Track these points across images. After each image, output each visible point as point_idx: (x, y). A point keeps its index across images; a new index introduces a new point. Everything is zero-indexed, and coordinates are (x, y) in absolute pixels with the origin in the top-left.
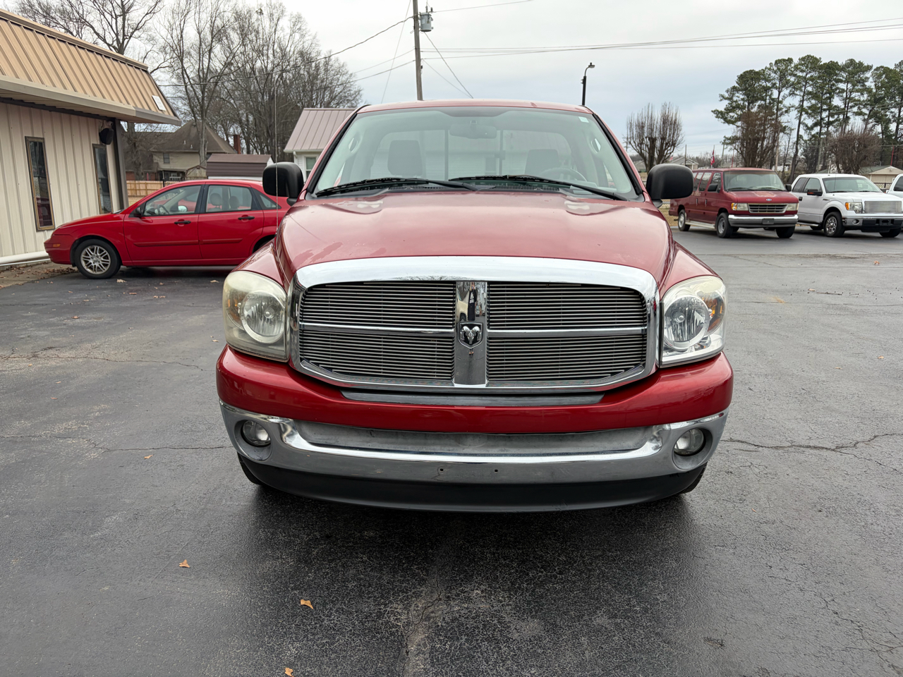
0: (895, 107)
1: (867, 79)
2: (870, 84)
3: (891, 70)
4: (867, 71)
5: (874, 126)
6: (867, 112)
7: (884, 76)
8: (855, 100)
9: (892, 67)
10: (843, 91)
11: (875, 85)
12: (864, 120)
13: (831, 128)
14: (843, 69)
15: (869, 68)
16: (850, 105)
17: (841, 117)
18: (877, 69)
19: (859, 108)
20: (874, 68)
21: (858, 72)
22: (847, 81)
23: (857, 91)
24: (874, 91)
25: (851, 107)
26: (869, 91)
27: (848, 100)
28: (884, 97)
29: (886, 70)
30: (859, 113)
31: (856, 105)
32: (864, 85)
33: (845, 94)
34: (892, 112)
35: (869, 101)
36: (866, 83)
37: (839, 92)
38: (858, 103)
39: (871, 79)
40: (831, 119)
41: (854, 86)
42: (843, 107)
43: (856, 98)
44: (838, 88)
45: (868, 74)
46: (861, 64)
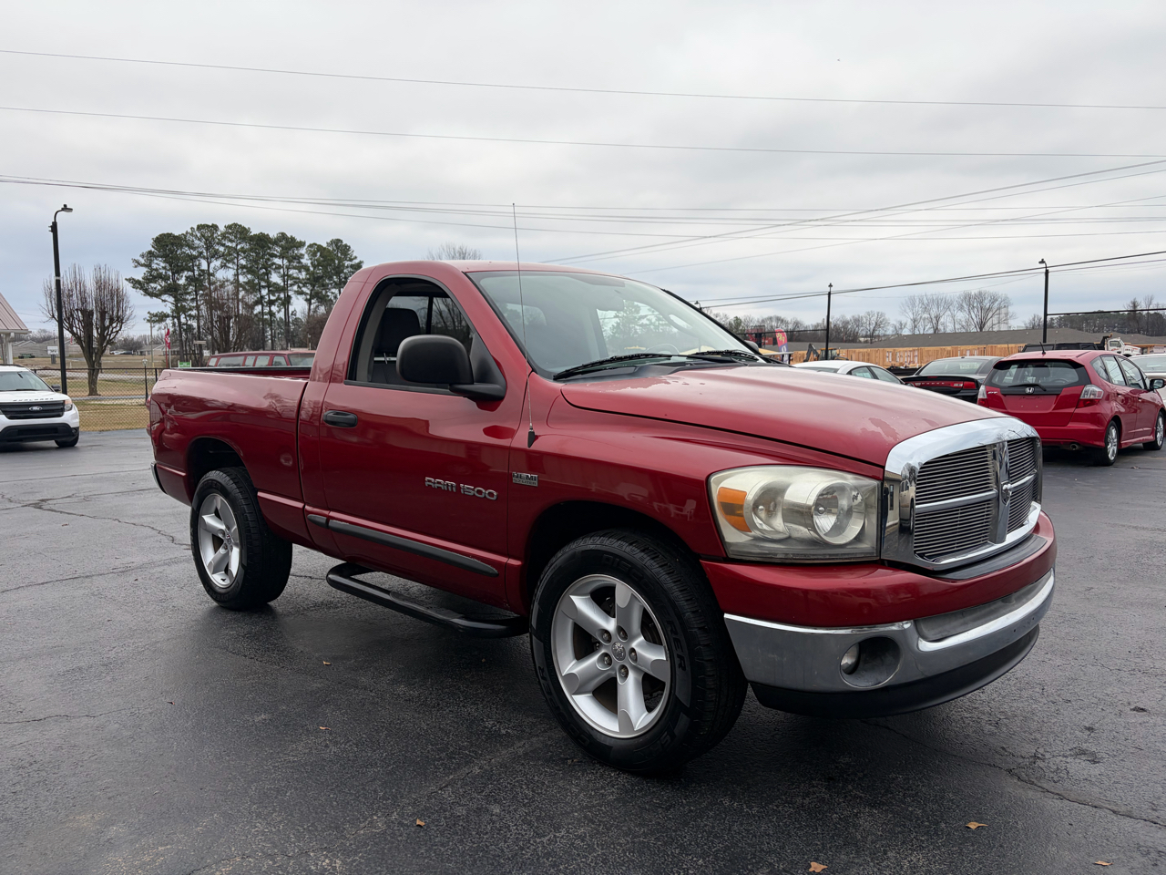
0: (335, 287)
1: (302, 255)
2: (306, 261)
3: (325, 248)
4: (300, 247)
5: (317, 306)
6: (309, 292)
7: (319, 254)
8: (294, 278)
9: (325, 245)
10: (279, 267)
11: (312, 263)
12: (306, 300)
13: (274, 309)
14: (276, 242)
15: (302, 244)
16: (289, 282)
17: (282, 295)
18: (311, 246)
19: (299, 287)
20: (307, 244)
21: (292, 247)
22: (282, 256)
23: (294, 268)
24: (312, 269)
25: (291, 285)
26: (307, 269)
27: (285, 277)
28: (322, 277)
29: (320, 248)
30: (301, 293)
31: (296, 283)
32: (299, 262)
33: (282, 270)
34: (332, 293)
35: (308, 279)
36: (302, 260)
37: (276, 268)
38: (297, 281)
39: (306, 256)
40: (272, 298)
41: (289, 261)
42: (282, 284)
43: (295, 275)
44: (274, 264)
45: (303, 251)
46: (293, 239)
